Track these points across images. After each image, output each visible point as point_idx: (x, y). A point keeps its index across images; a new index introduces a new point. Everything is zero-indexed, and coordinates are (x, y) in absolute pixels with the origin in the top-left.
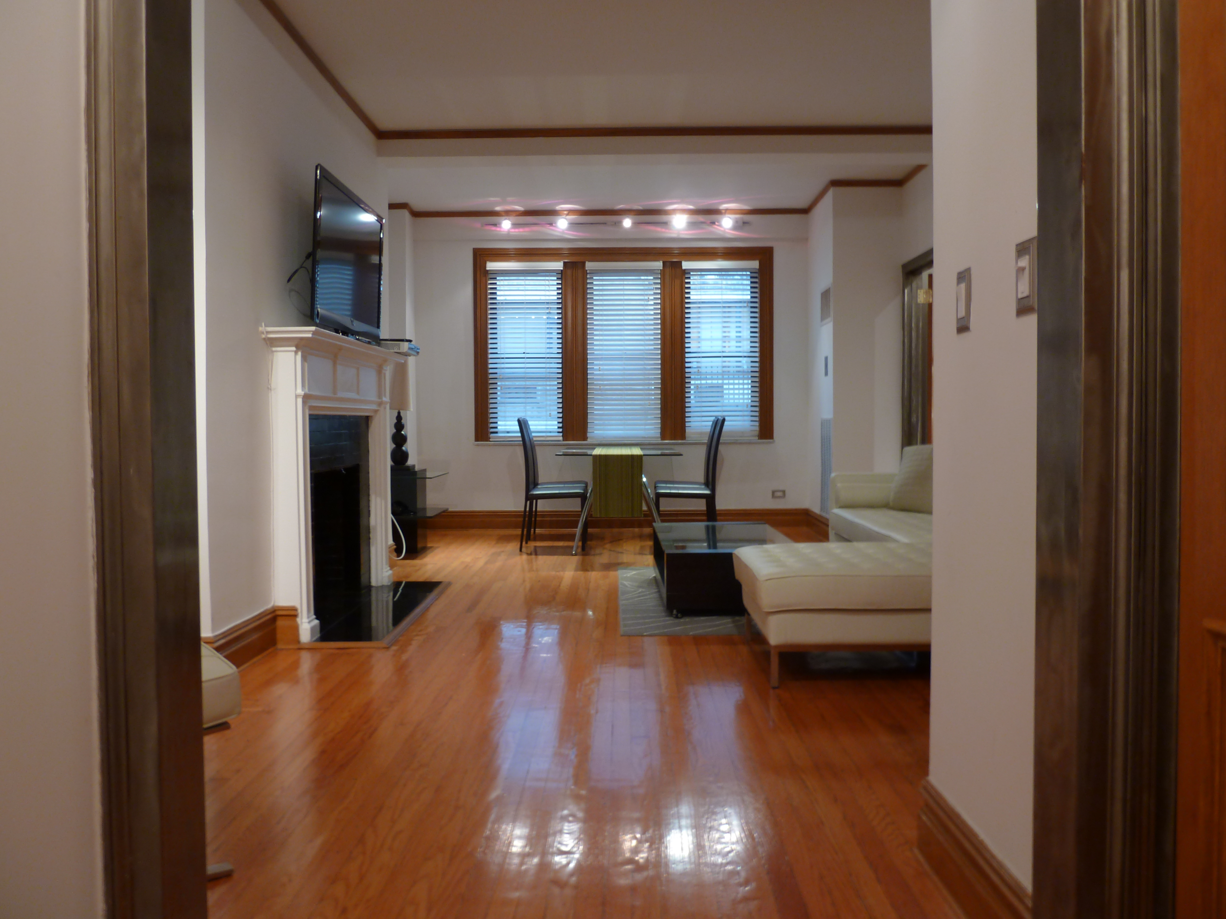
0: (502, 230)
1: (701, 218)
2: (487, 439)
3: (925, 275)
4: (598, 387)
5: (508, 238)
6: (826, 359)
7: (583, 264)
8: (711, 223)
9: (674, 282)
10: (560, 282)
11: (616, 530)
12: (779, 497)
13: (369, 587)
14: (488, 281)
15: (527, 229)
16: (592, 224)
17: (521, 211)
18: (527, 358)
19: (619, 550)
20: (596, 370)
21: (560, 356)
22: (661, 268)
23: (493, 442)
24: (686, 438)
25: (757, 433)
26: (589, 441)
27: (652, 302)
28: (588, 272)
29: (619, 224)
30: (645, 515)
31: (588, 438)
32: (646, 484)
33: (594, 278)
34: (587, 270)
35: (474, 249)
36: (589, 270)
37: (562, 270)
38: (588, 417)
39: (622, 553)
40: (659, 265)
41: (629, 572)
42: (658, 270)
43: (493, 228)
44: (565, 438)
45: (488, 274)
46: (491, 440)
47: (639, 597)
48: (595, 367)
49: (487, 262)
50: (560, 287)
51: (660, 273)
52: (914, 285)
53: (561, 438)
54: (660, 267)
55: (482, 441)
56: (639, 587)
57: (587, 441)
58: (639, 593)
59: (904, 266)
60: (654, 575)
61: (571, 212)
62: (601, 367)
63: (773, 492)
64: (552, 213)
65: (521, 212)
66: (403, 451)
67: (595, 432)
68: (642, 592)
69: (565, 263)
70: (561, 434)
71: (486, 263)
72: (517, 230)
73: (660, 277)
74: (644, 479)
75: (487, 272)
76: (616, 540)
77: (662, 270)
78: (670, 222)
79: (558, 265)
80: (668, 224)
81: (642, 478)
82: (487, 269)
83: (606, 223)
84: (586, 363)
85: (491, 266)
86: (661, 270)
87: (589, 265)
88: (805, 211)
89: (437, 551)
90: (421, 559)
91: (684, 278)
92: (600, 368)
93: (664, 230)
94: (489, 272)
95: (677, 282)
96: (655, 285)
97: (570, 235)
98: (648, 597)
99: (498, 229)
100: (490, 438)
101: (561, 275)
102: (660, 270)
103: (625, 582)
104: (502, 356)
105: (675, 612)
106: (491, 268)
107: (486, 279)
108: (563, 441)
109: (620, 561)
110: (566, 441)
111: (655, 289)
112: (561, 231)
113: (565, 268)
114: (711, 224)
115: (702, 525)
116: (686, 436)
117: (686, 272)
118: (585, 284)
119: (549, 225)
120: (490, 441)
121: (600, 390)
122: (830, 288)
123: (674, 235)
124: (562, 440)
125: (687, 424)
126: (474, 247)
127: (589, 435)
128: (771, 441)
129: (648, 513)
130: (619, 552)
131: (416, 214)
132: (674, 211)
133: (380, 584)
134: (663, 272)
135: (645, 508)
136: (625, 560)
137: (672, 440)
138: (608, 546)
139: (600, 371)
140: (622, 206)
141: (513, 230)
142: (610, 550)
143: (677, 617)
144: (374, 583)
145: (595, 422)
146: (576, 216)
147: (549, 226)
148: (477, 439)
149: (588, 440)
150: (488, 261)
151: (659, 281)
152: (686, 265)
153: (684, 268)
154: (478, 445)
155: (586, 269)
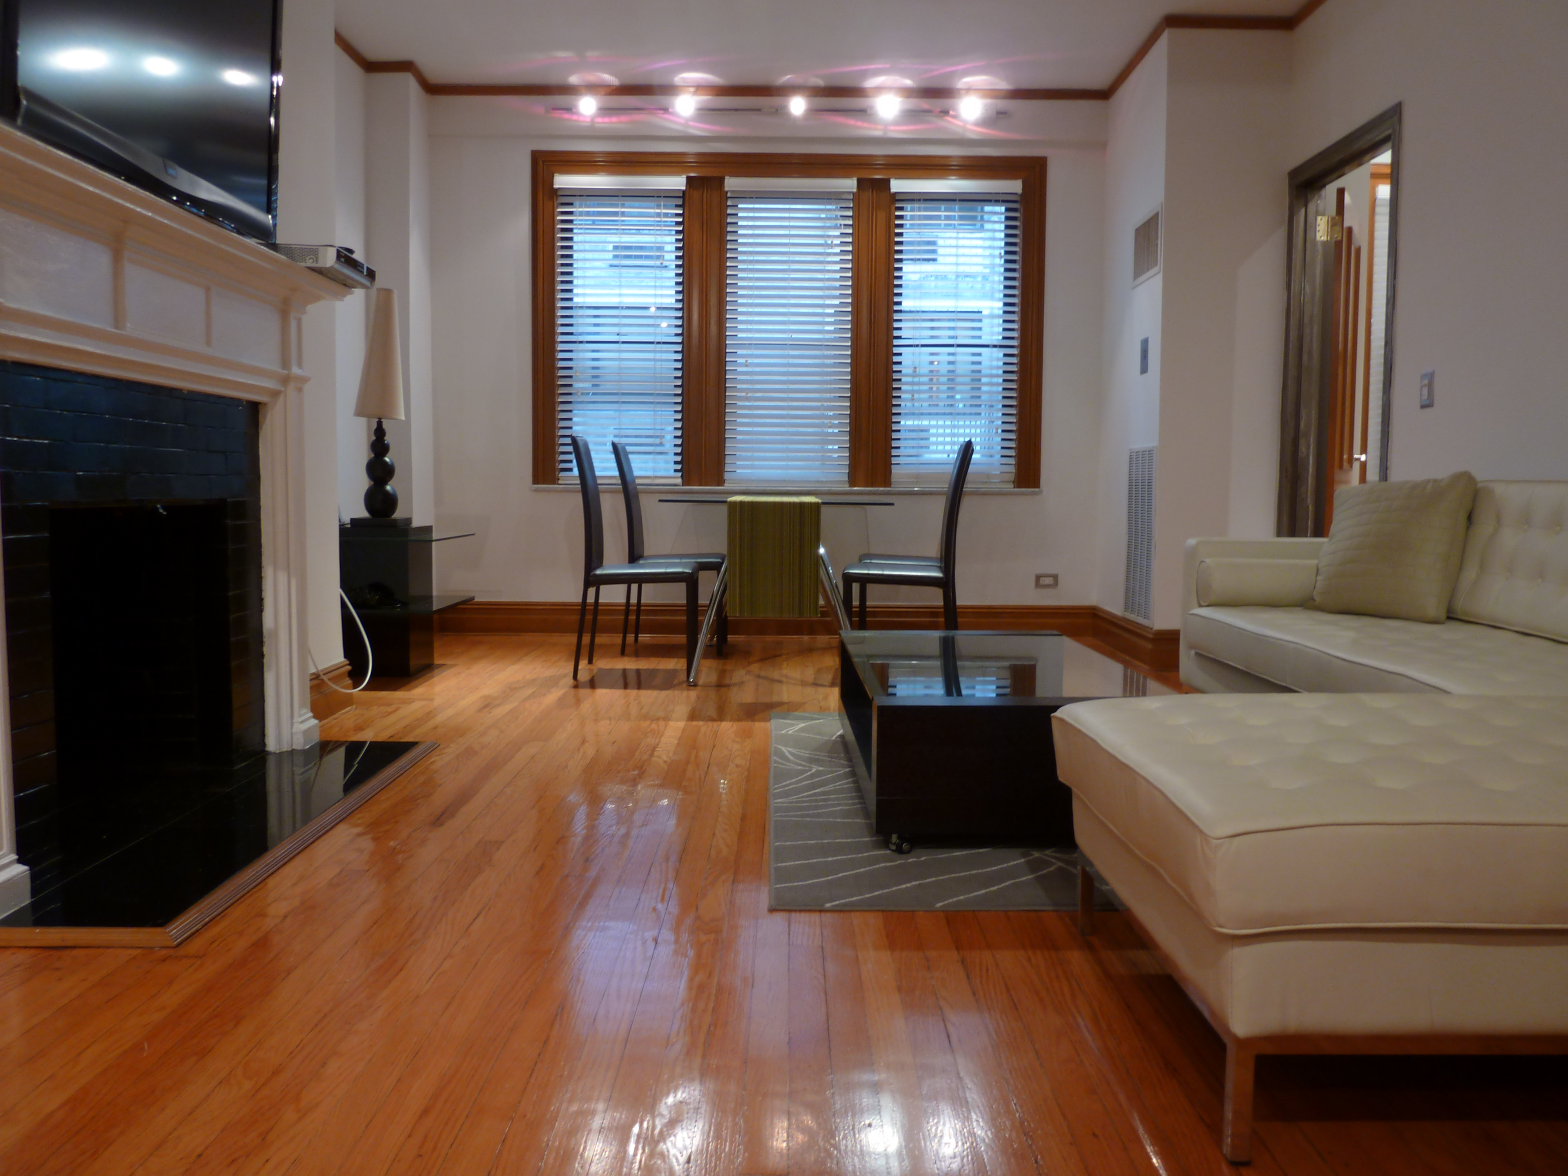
0: (581, 119)
1: (924, 104)
2: (554, 480)
3: (1330, 190)
4: (744, 394)
5: (591, 134)
6: (1145, 343)
7: (721, 180)
8: (941, 112)
9: (876, 214)
10: (681, 212)
11: (770, 638)
12: (1048, 586)
13: (260, 755)
14: (557, 208)
15: (624, 118)
16: (736, 110)
17: (613, 86)
18: (624, 342)
19: (776, 675)
20: (741, 365)
21: (679, 339)
22: (855, 190)
23: (562, 486)
24: (892, 483)
25: (1012, 477)
26: (727, 486)
27: (837, 250)
28: (729, 195)
29: (781, 112)
30: (824, 614)
31: (726, 481)
32: (826, 558)
33: (740, 206)
34: (727, 192)
35: (532, 151)
36: (730, 191)
37: (684, 192)
38: (727, 445)
39: (780, 682)
40: (850, 184)
41: (793, 725)
42: (849, 193)
43: (566, 116)
44: (686, 480)
45: (557, 196)
46: (560, 482)
47: (813, 786)
48: (740, 361)
49: (555, 175)
50: (681, 220)
51: (853, 200)
52: (1312, 207)
53: (679, 481)
54: (853, 189)
55: (544, 484)
56: (812, 761)
57: (723, 486)
58: (812, 776)
59: (1293, 174)
60: (841, 732)
61: (700, 88)
62: (750, 361)
63: (1038, 578)
64: (669, 90)
65: (614, 88)
66: (387, 493)
67: (738, 471)
68: (818, 774)
69: (689, 180)
70: (680, 474)
71: (553, 177)
72: (606, 120)
73: (852, 206)
74: (822, 551)
75: (555, 193)
76: (770, 656)
77: (856, 193)
78: (872, 108)
79: (677, 182)
80: (868, 111)
81: (818, 548)
82: (556, 186)
83: (759, 110)
84: (724, 353)
85: (563, 181)
86: (853, 193)
87: (732, 183)
88: (1104, 94)
89: (451, 671)
90: (409, 690)
91: (893, 208)
92: (747, 361)
93: (859, 123)
94: (559, 193)
95: (882, 216)
96: (843, 220)
97: (699, 129)
98: (830, 787)
99: (575, 117)
100: (559, 479)
101: (683, 199)
102: (852, 195)
103: (783, 749)
104: (581, 338)
105: (894, 838)
106: (562, 185)
107: (553, 206)
108: (683, 485)
109: (775, 699)
110: (689, 485)
111: (842, 226)
112: (683, 121)
113: (690, 188)
114: (942, 114)
115: (936, 635)
116: (893, 480)
117: (897, 198)
118: (723, 215)
119: (662, 112)
120: (559, 484)
121: (747, 399)
122: (1157, 215)
123: (878, 133)
124: (681, 484)
125: (894, 460)
126: (534, 149)
127: (727, 476)
128: (1037, 490)
129: (825, 609)
130: (773, 681)
131: (433, 89)
132: (879, 89)
133: (286, 748)
134: (857, 198)
135: (822, 602)
136: (785, 699)
137: (867, 487)
138: (755, 667)
139: (747, 366)
140: (788, 77)
141: (600, 120)
142: (759, 677)
143: (899, 851)
144: (271, 745)
145: (738, 454)
146: (710, 97)
147: (663, 114)
148: (536, 480)
149: (725, 484)
150: (556, 173)
151: (850, 213)
152: (898, 185)
153: (893, 190)
154: (536, 490)
155: (726, 189)
